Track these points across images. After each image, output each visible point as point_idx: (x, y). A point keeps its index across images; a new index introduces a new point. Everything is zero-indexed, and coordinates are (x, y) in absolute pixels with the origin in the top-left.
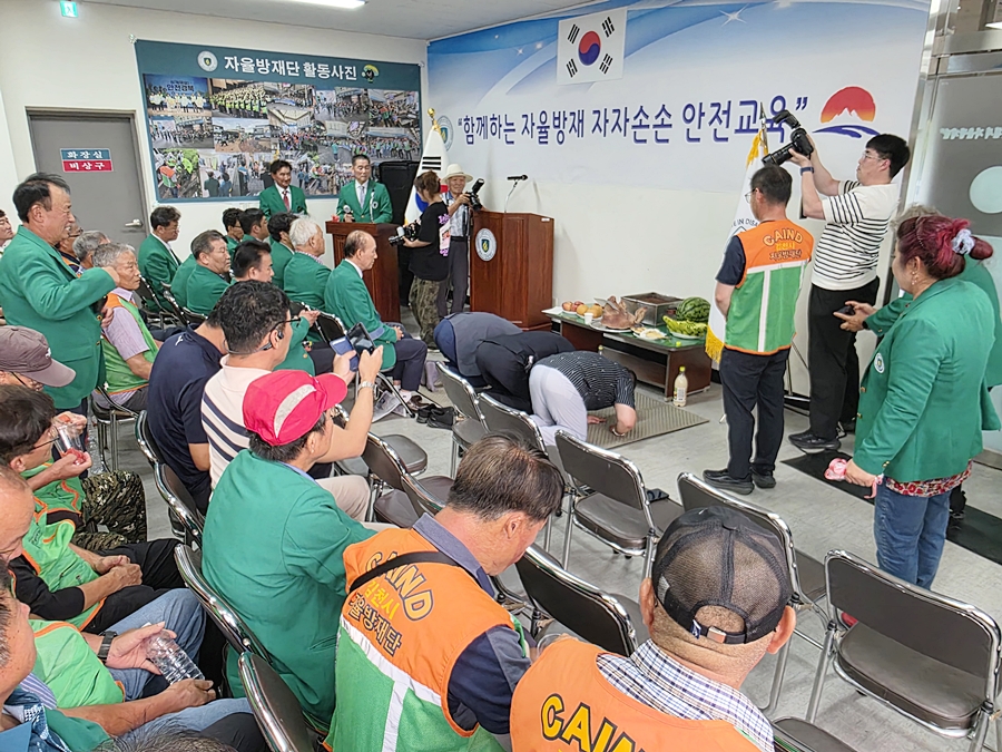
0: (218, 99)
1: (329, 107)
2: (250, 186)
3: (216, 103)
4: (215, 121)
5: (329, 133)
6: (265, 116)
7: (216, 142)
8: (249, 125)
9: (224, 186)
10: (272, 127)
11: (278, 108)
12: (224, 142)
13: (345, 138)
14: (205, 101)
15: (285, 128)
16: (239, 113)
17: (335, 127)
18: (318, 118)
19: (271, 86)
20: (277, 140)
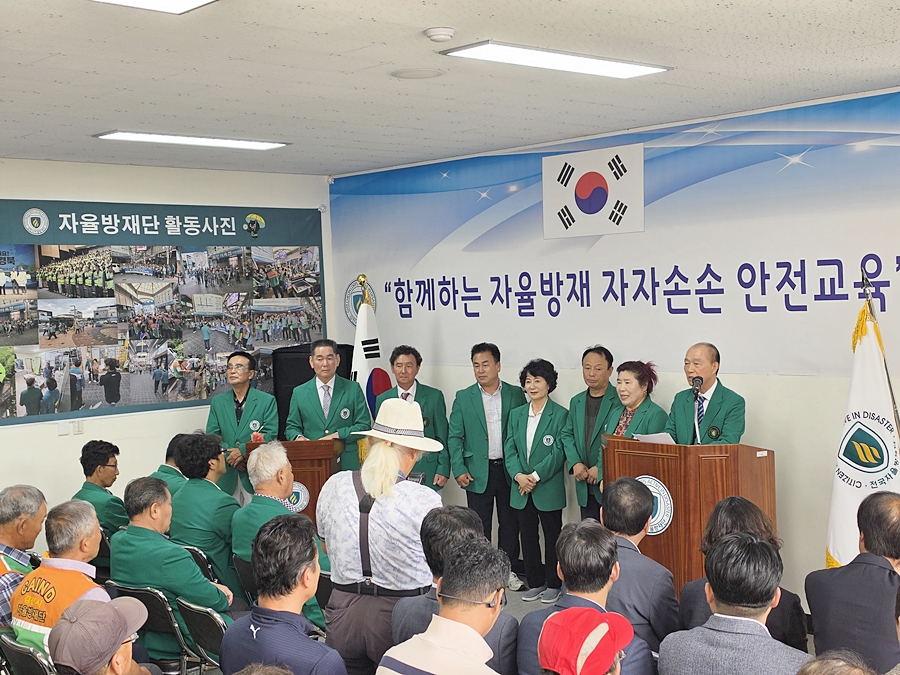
0: (48, 273)
1: (199, 275)
2: (87, 394)
3: (44, 279)
4: (42, 305)
5: (198, 310)
6: (111, 294)
7: (41, 334)
8: (88, 307)
9: (49, 399)
10: (119, 308)
11: (129, 279)
12: (51, 334)
13: (219, 317)
14: (29, 277)
15: (138, 308)
16: (75, 291)
17: (207, 303)
18: (184, 290)
19: (120, 250)
20: (125, 326)
